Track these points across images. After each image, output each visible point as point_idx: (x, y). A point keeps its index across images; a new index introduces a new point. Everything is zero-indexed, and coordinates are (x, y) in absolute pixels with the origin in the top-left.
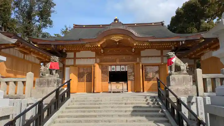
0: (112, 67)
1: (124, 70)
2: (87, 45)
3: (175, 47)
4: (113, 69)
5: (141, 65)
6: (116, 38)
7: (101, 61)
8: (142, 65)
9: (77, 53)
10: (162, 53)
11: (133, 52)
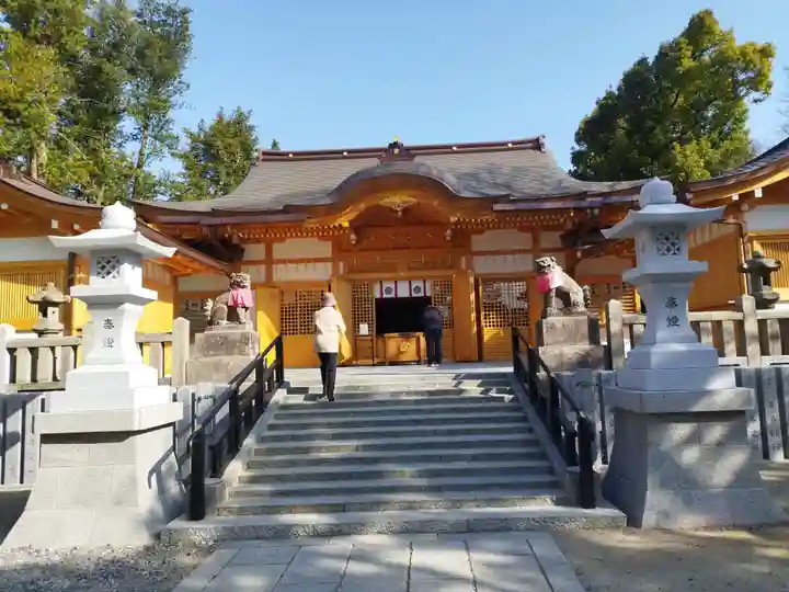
0: (386, 285)
1: (421, 294)
2: (310, 223)
3: (574, 223)
4: (389, 290)
5: (472, 280)
6: (397, 200)
7: (351, 270)
8: (476, 281)
9: (276, 246)
10: (536, 241)
11: (449, 238)
